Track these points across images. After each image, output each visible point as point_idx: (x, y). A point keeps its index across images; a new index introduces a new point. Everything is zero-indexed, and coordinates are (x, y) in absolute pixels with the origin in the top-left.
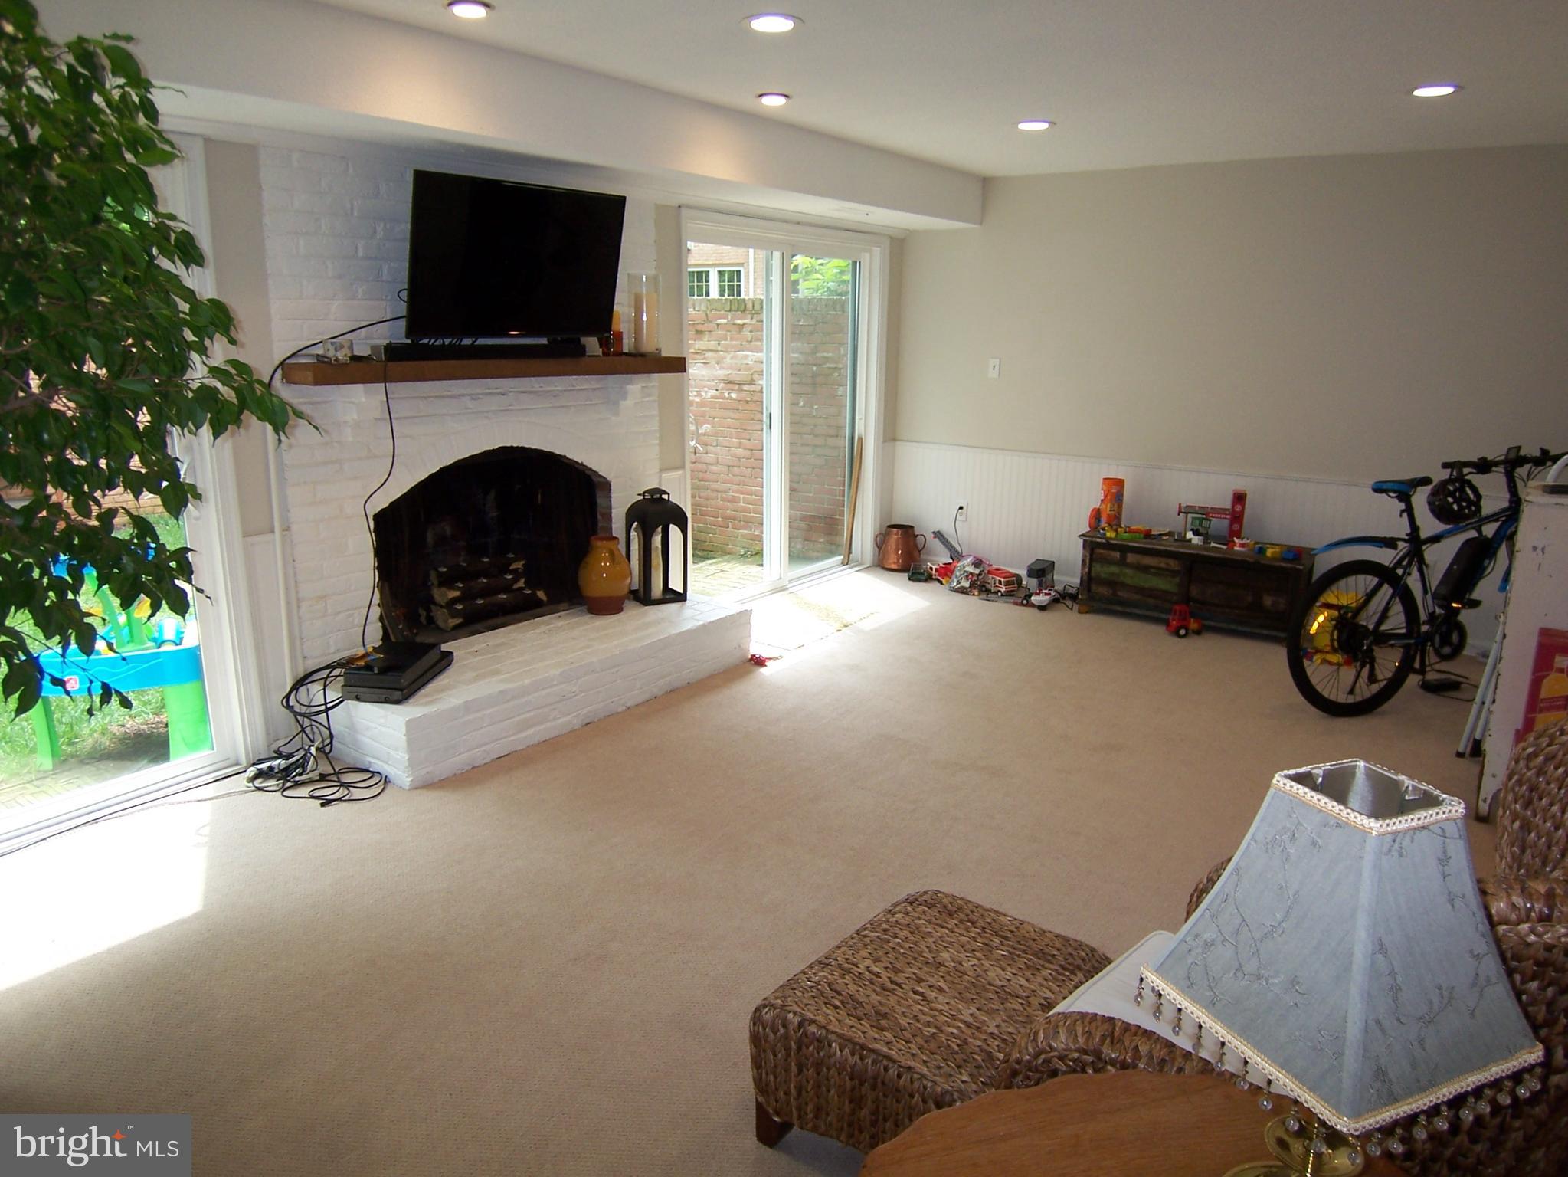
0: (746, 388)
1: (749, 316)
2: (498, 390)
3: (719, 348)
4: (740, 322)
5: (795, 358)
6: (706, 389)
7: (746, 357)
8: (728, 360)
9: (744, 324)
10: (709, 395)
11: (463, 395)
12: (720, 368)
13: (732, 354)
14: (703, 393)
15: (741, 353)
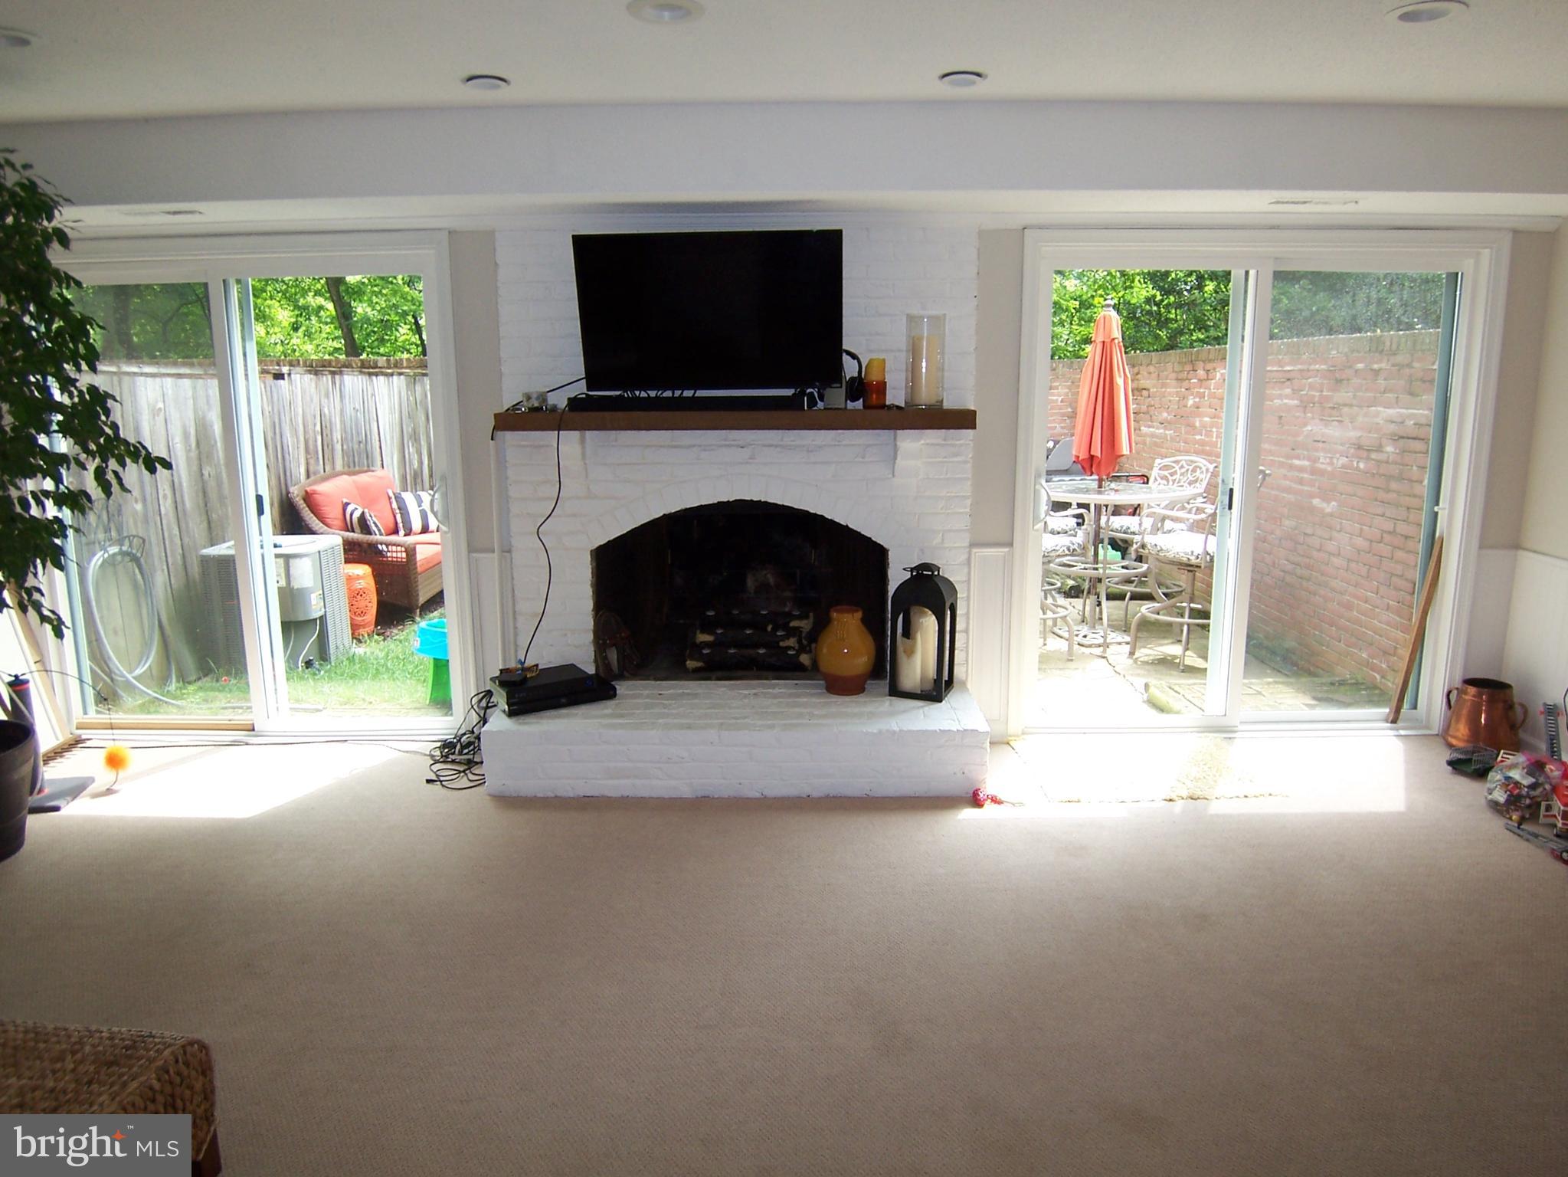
0: (1374, 456)
1: (1386, 358)
2: (736, 443)
3: (1354, 402)
4: (1376, 366)
5: (1422, 415)
6: (1338, 455)
7: (1377, 414)
8: (1360, 419)
9: (1380, 370)
10: (1340, 462)
11: (694, 446)
12: (1354, 428)
13: (1365, 409)
14: (1335, 461)
15: (1373, 408)
